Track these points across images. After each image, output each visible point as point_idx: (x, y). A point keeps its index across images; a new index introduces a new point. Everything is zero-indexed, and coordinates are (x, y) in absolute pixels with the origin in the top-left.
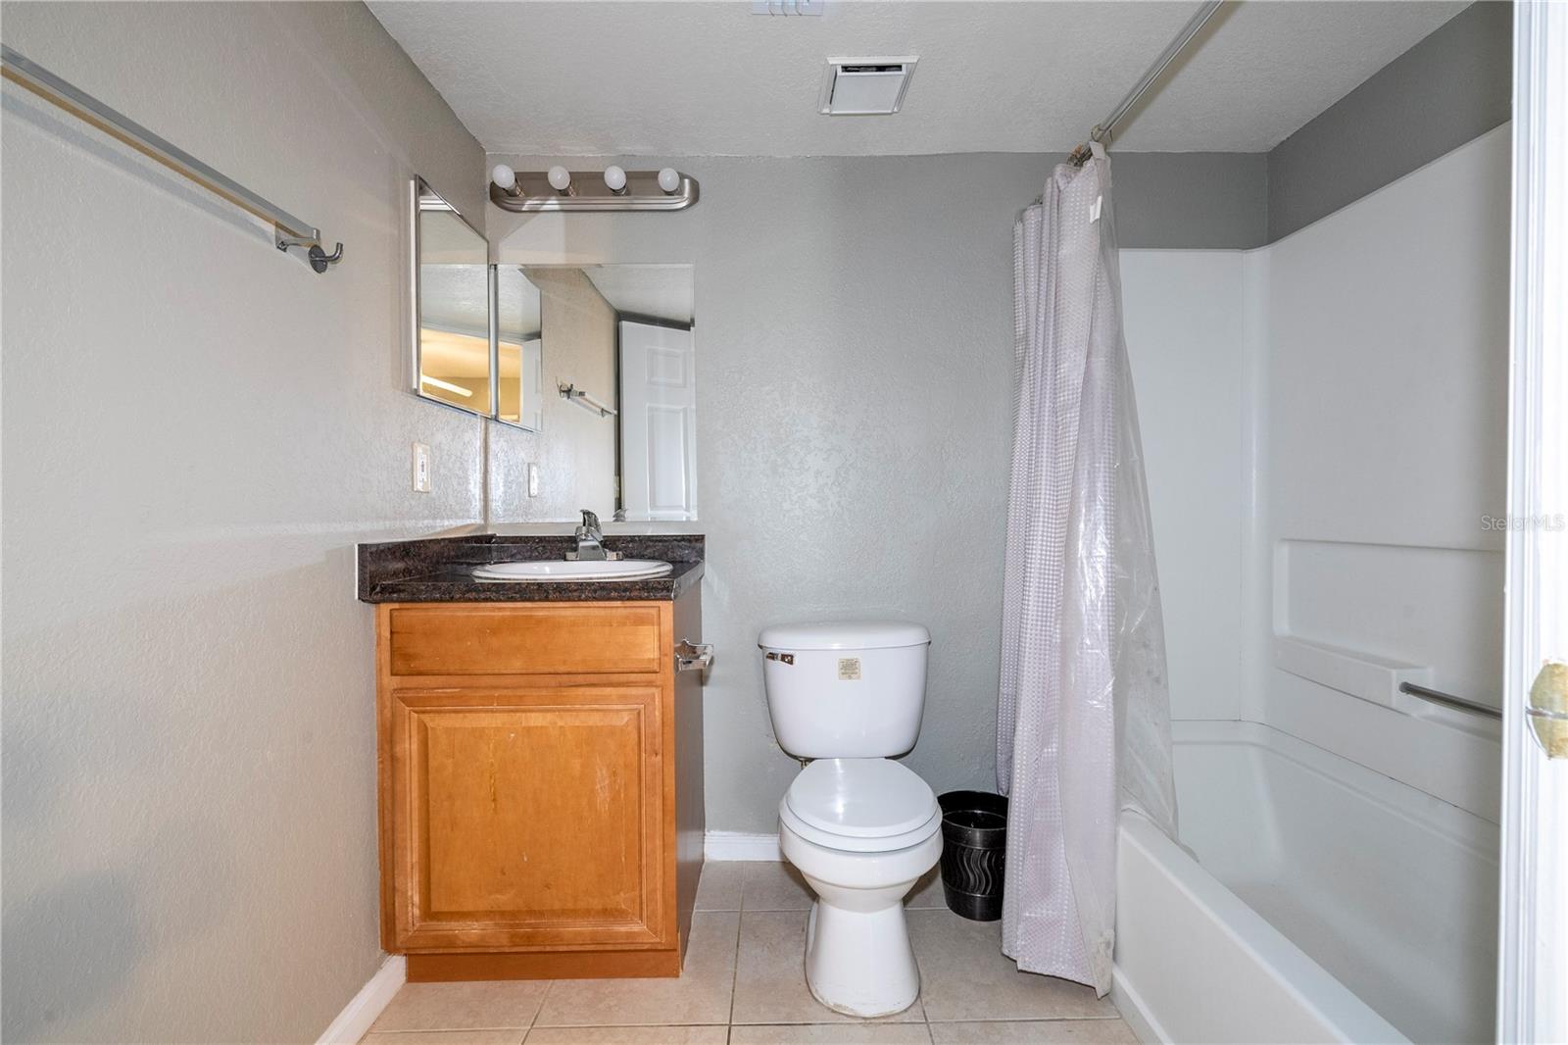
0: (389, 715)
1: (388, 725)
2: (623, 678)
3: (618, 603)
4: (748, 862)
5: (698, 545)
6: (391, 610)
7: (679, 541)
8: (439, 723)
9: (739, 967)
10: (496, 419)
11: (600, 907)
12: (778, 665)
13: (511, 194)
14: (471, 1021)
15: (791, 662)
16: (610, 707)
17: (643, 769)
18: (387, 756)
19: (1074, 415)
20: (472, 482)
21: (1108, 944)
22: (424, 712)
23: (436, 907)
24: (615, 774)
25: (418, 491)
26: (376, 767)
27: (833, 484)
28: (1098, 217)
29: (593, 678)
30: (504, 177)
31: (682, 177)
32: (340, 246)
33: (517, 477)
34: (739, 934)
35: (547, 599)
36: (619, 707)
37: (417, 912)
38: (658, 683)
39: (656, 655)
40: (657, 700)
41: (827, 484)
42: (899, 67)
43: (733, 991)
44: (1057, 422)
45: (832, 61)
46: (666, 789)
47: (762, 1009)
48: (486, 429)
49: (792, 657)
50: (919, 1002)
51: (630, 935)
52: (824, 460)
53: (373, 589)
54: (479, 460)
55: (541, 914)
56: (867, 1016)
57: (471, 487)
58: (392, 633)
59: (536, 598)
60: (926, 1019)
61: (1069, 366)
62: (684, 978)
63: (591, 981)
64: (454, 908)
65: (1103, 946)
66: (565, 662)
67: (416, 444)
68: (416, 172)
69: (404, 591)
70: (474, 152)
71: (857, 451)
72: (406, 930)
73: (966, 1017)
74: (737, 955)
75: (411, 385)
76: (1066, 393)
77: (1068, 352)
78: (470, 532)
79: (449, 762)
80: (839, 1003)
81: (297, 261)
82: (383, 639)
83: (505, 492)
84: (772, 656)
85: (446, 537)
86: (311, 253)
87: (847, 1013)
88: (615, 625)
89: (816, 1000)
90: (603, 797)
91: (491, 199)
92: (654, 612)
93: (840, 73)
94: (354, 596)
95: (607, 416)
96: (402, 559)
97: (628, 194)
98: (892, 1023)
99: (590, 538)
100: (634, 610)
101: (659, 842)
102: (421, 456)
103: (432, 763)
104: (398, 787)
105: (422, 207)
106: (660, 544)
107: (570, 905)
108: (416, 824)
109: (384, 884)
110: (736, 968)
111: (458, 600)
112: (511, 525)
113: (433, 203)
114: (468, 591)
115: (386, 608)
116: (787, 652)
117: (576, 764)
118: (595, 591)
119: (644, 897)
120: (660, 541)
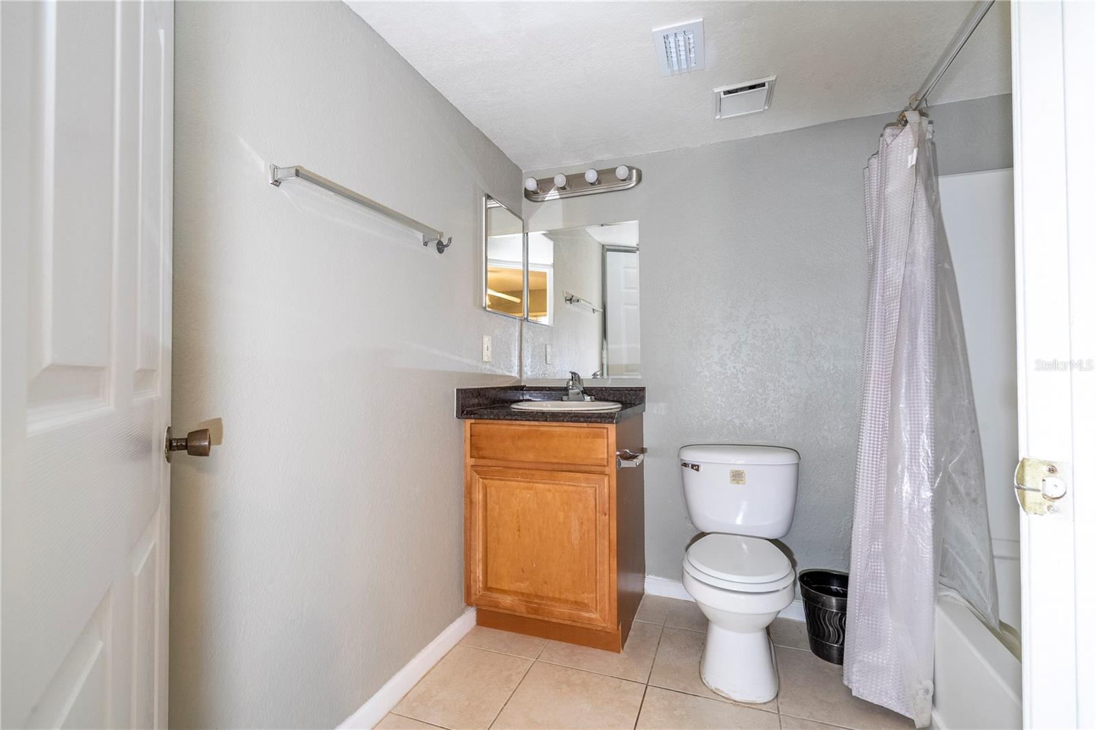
0: (469, 479)
1: (469, 484)
2: (587, 468)
3: (585, 425)
4: (673, 599)
5: (641, 393)
6: (471, 423)
7: (629, 390)
8: (494, 484)
9: (658, 654)
10: (526, 319)
11: (574, 600)
12: (689, 472)
13: (535, 193)
14: (505, 650)
15: (698, 470)
16: (580, 484)
17: (598, 522)
18: (468, 500)
19: (896, 305)
20: (513, 356)
21: (927, 691)
22: (485, 479)
23: (490, 584)
24: (582, 523)
25: (485, 361)
26: (463, 506)
27: (731, 354)
28: (914, 163)
29: (572, 468)
30: (531, 184)
31: (630, 169)
32: (450, 240)
33: (539, 353)
34: (660, 638)
35: (546, 420)
36: (584, 485)
37: (481, 586)
38: (607, 473)
39: (605, 456)
40: (606, 483)
41: (726, 354)
42: (763, 85)
43: (652, 668)
44: (885, 310)
45: (716, 90)
46: (611, 536)
47: (669, 681)
48: (521, 325)
49: (698, 466)
50: (776, 700)
51: (590, 619)
52: (724, 339)
53: (463, 412)
54: (517, 344)
55: (542, 598)
56: (737, 700)
57: (513, 359)
58: (471, 435)
59: (541, 420)
60: (779, 712)
61: (893, 270)
62: (623, 654)
63: (570, 644)
64: (498, 587)
65: (922, 691)
66: (556, 457)
67: (484, 336)
68: (486, 192)
69: (476, 414)
70: (516, 173)
71: (747, 332)
72: (476, 594)
73: (808, 717)
74: (657, 649)
75: (482, 304)
76: (891, 289)
77: (892, 260)
78: (511, 384)
79: (497, 506)
80: (718, 687)
81: (432, 248)
82: (467, 438)
83: (532, 361)
84: (685, 465)
85: (499, 386)
86: (438, 244)
87: (722, 694)
88: (582, 437)
89: (704, 684)
90: (575, 536)
91: (526, 196)
92: (605, 431)
93: (723, 96)
94: (454, 415)
95: (596, 313)
96: (477, 397)
97: (600, 183)
98: (754, 708)
99: (575, 387)
100: (593, 429)
101: (606, 567)
102: (487, 341)
103: (489, 507)
104: (473, 518)
105: (488, 206)
106: (618, 392)
107: (557, 596)
108: (481, 538)
109: (466, 569)
110: (656, 655)
111: (502, 419)
112: (536, 380)
113: (492, 204)
114: (507, 415)
115: (469, 422)
116: (696, 463)
117: (561, 515)
118: (572, 417)
119: (598, 598)
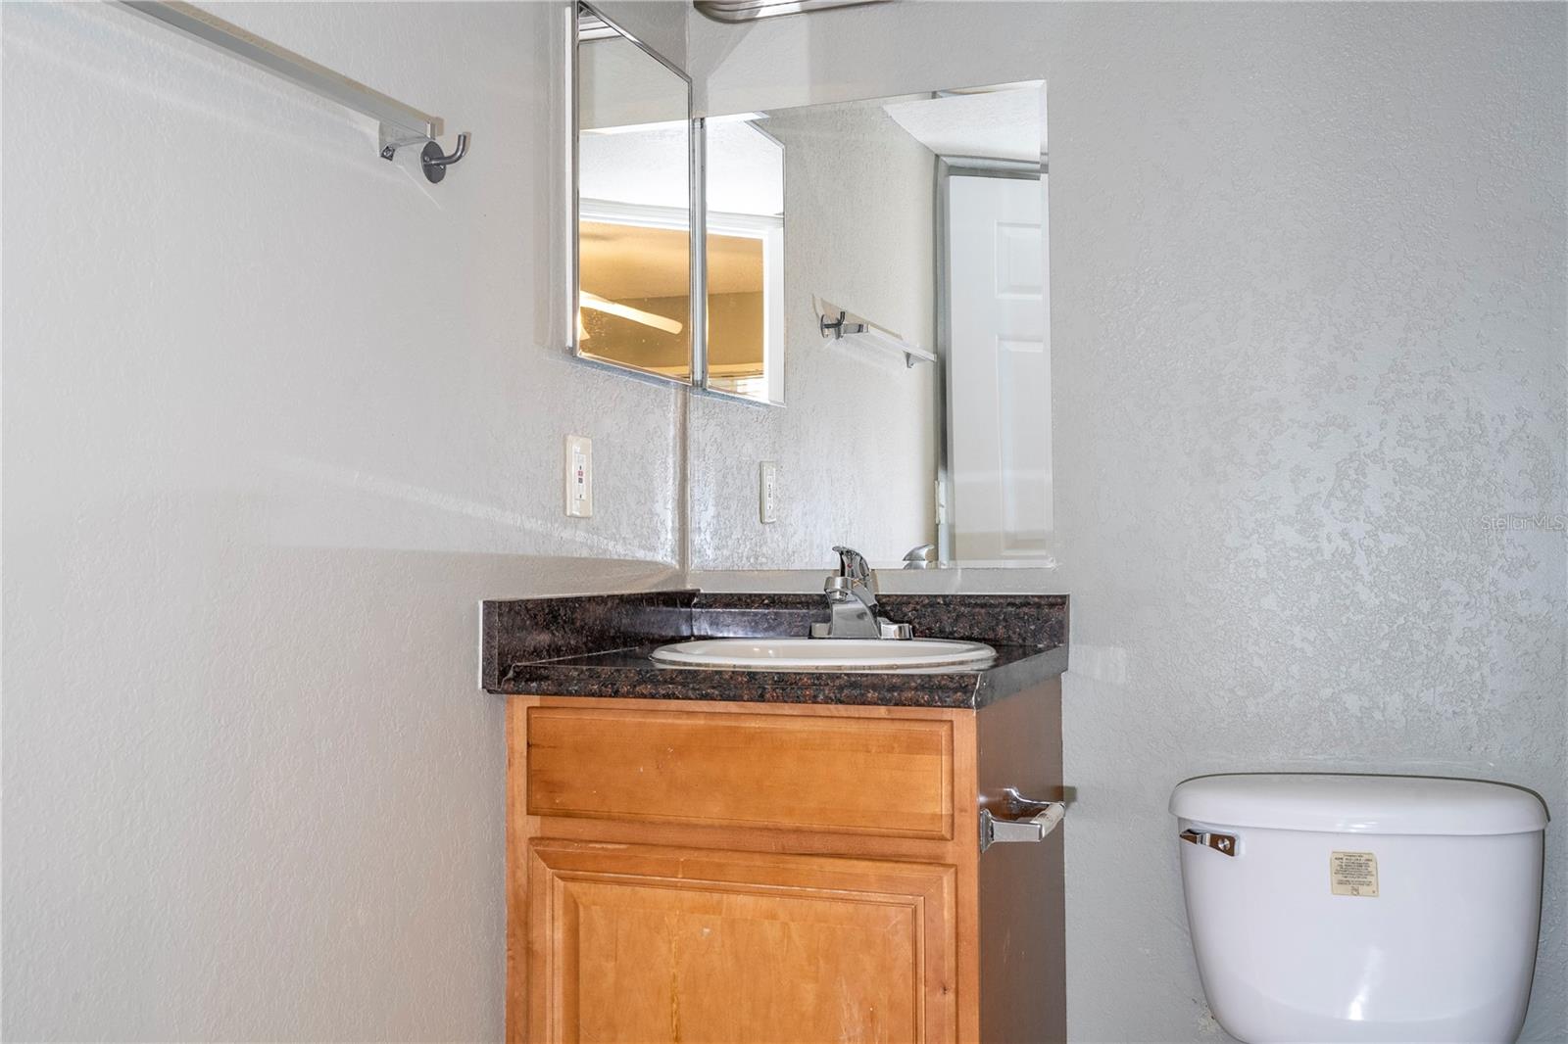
0: (523, 880)
1: (522, 897)
2: (889, 847)
3: (881, 711)
5: (1055, 613)
6: (529, 708)
7: (1019, 606)
8: (600, 898)
10: (700, 386)
12: (1204, 856)
15: (1230, 851)
16: (865, 896)
17: (921, 1013)
18: (520, 947)
20: (659, 497)
22: (574, 879)
24: (872, 1017)
25: (572, 516)
26: (505, 965)
27: (1331, 494)
29: (841, 845)
32: (463, 140)
33: (741, 489)
35: (762, 698)
36: (880, 897)
38: (950, 861)
39: (945, 808)
40: (946, 890)
41: (1317, 494)
48: (685, 405)
49: (1232, 840)
52: (1310, 445)
53: (503, 673)
54: (672, 460)
57: (658, 507)
58: (529, 746)
59: (746, 697)
66: (790, 811)
67: (570, 437)
69: (547, 678)
71: (1383, 426)
75: (564, 341)
78: (656, 586)
79: (610, 966)
81: (409, 163)
82: (517, 755)
83: (718, 516)
84: (1192, 836)
85: (616, 593)
86: (425, 153)
88: (874, 750)
91: (696, 6)
92: (944, 730)
94: (476, 683)
96: (547, 627)
99: (850, 597)
100: (907, 726)
102: (578, 454)
103: (585, 965)
104: (535, 1001)
105: (583, 35)
106: (983, 611)
111: (625, 696)
112: (729, 572)
113: (593, 28)
114: (642, 682)
115: (522, 703)
116: (1225, 832)
117: (809, 992)
118: (841, 689)
120: (983, 606)
